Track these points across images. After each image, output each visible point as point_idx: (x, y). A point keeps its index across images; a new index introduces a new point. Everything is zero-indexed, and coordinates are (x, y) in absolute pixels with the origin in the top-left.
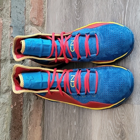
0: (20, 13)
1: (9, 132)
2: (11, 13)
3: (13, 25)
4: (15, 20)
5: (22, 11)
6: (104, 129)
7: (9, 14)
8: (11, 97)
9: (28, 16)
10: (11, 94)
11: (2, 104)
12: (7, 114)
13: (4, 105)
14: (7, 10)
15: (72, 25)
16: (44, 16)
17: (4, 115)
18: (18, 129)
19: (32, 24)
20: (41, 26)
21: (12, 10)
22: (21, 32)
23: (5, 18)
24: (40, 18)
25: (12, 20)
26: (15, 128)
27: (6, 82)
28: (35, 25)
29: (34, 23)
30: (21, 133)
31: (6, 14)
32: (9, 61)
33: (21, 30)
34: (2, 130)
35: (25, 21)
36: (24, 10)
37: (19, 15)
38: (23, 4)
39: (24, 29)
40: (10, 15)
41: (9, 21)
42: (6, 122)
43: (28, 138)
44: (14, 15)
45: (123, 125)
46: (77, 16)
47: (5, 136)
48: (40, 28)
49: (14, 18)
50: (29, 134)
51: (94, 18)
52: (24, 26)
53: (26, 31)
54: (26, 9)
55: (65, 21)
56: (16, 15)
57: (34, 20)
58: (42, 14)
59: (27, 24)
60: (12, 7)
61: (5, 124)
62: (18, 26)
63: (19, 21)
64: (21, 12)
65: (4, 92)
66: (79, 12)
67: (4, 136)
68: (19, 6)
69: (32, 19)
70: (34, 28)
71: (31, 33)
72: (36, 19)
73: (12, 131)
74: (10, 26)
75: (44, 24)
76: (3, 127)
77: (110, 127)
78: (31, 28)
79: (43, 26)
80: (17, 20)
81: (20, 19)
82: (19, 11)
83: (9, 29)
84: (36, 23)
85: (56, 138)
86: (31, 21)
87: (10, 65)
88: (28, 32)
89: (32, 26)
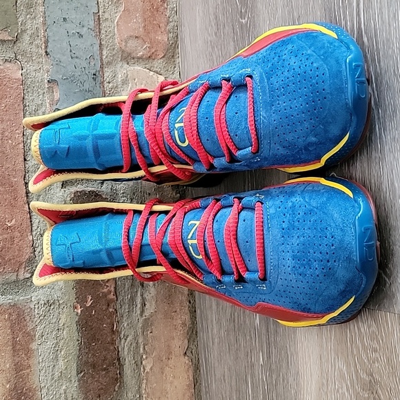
0: (81, 36)
1: (75, 379)
2: (46, 42)
3: (58, 77)
4: (63, 59)
5: (85, 29)
7: (43, 47)
8: (72, 283)
9: (108, 37)
11: (45, 304)
12: (64, 332)
13: (52, 307)
14: (34, 36)
15: (232, 43)
16: (172, 24)
17: (54, 333)
18: (105, 369)
19: (128, 58)
20: (163, 57)
21: (50, 34)
22: (89, 91)
23: (30, 59)
24: (156, 32)
25: (54, 63)
26: (94, 366)
28: (139, 58)
30: (117, 379)
31: (33, 50)
33: (87, 86)
34: (52, 376)
35: (101, 54)
36: (92, 23)
37: (76, 41)
38: (88, 5)
39: (99, 79)
40: (46, 47)
41: (45, 67)
42: (62, 353)
43: (144, 392)
44: (59, 46)
46: (241, 12)
47: (65, 391)
48: (158, 64)
49: (58, 56)
50: (145, 381)
51: (280, 11)
52: (98, 69)
53: (109, 83)
54: (99, 19)
55: (216, 34)
56: (65, 44)
57: (132, 44)
58: (164, 20)
59: (109, 63)
60: (48, 22)
61: (62, 359)
62: (77, 75)
63: (77, 60)
64: (84, 31)
67: (62, 391)
68: (72, 15)
69: (126, 42)
70: (136, 68)
71: (125, 86)
72: (140, 41)
73: (87, 376)
74: (48, 81)
75: (175, 48)
76: (57, 367)
77: (344, 385)
78: (125, 71)
79: (173, 56)
80: (72, 58)
81: (81, 53)
82: (74, 32)
83: (47, 89)
84: (141, 53)
85: (224, 396)
86: (123, 51)
87: (61, 194)
88: (115, 85)
89: (128, 64)
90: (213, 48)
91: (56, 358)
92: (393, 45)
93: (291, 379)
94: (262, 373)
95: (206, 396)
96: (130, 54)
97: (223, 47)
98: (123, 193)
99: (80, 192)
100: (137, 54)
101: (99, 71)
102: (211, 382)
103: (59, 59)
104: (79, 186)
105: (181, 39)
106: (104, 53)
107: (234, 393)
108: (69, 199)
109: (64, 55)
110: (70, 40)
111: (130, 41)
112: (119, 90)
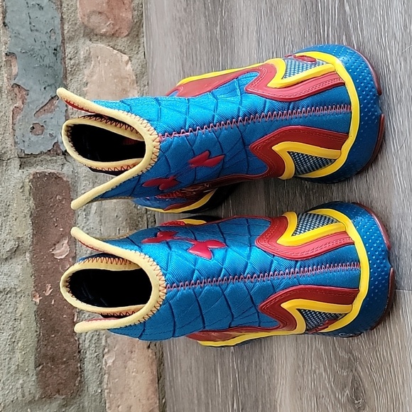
0: (41, 8)
1: (32, 372)
2: (5, 12)
3: (17, 50)
4: (22, 31)
7: (1, 18)
8: (30, 270)
9: (70, 11)
10: (28, 260)
11: (1, 292)
12: (22, 323)
13: (9, 296)
16: (136, 2)
17: (11, 323)
18: (64, 363)
19: (91, 34)
20: (128, 35)
21: (9, 4)
22: (49, 67)
24: (120, 9)
25: (13, 35)
26: (53, 359)
27: (8, 228)
28: (102, 35)
29: (97, 31)
30: (77, 374)
32: (17, 162)
33: (47, 61)
34: (8, 369)
35: (63, 29)
37: (35, 13)
39: (60, 55)
40: (4, 18)
41: (3, 39)
42: (19, 345)
43: (105, 387)
44: (17, 17)
45: (356, 359)
47: (22, 385)
48: (122, 42)
49: (17, 28)
52: (59, 44)
53: (71, 59)
56: (24, 16)
57: (95, 20)
59: (71, 39)
61: (19, 351)
62: (36, 49)
63: (36, 33)
64: (44, 3)
65: (4, 257)
67: (19, 386)
69: (89, 17)
70: (99, 45)
71: (87, 64)
72: (103, 17)
73: (45, 369)
74: (6, 54)
75: (139, 27)
76: (14, 359)
77: (322, 365)
78: (88, 48)
79: (137, 35)
80: (31, 30)
81: (42, 27)
82: (34, 3)
83: (4, 63)
84: (104, 30)
85: (191, 389)
86: (86, 27)
87: (19, 175)
88: (77, 62)
89: (90, 40)
90: (182, 24)
91: (13, 351)
92: (377, 12)
93: (264, 365)
94: (233, 361)
95: (171, 390)
96: (93, 30)
97: (193, 23)
98: (85, 176)
99: (40, 173)
100: (100, 30)
101: (60, 46)
102: (177, 375)
103: (17, 30)
104: (38, 167)
105: (147, 17)
106: (66, 27)
107: (202, 384)
108: (27, 180)
109: (23, 27)
110: (30, 11)
111: (93, 17)
112: (81, 67)
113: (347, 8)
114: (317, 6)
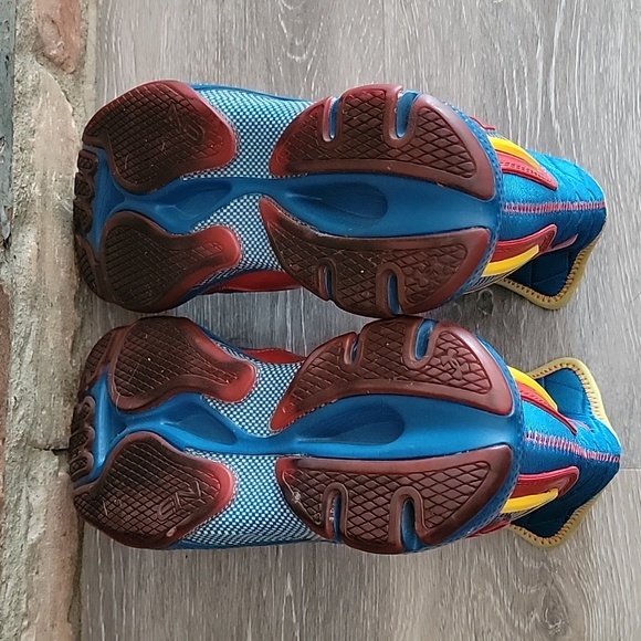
6: (456, 598)
20: (73, 72)
22: (0, 84)
24: (71, 26)
28: (50, 59)
29: (46, 49)
39: (10, 68)
45: (554, 568)
46: (292, 44)
48: (68, 80)
52: (11, 51)
53: (19, 82)
57: (48, 29)
58: (78, 12)
59: (21, 48)
66: (305, 25)
69: (43, 22)
71: (35, 98)
72: (55, 31)
78: (37, 72)
84: (54, 52)
86: (38, 36)
88: (24, 90)
89: (37, 60)
96: (43, 45)
100: (50, 50)
111: (47, 23)
112: (28, 101)
113: (557, 126)
114: (505, 113)
